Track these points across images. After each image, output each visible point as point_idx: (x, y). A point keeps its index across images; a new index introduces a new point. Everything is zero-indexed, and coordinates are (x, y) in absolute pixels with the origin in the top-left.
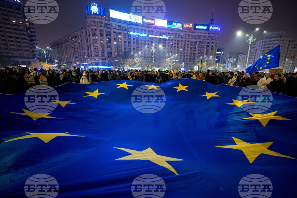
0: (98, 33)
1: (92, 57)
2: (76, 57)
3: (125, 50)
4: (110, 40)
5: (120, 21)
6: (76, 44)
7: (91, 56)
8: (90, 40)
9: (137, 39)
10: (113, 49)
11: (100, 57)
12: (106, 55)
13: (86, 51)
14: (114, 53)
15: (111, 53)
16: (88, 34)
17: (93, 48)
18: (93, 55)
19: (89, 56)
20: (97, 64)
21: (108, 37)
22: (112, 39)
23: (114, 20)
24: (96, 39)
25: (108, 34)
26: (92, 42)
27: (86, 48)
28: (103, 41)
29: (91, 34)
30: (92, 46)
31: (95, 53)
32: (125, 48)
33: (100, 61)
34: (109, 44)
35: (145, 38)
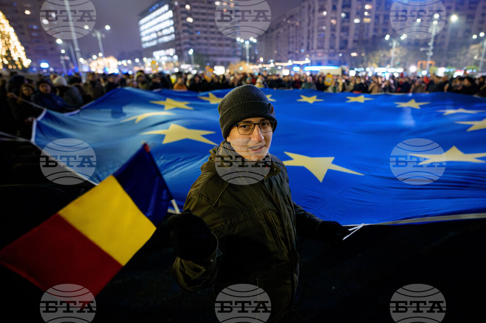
0: (329, 4)
1: (313, 51)
2: (289, 53)
3: (376, 34)
4: (348, 15)
6: (292, 29)
7: (312, 49)
8: (313, 21)
10: (352, 32)
11: (326, 51)
12: (337, 46)
13: (305, 41)
15: (346, 42)
16: (312, 10)
17: (316, 35)
18: (315, 47)
19: (308, 49)
20: (319, 64)
21: (346, 10)
22: (353, 12)
24: (324, 17)
25: (347, 5)
26: (316, 22)
27: (305, 35)
28: (335, 18)
29: (317, 8)
30: (316, 30)
31: (319, 44)
32: (375, 30)
33: (326, 58)
34: (346, 24)
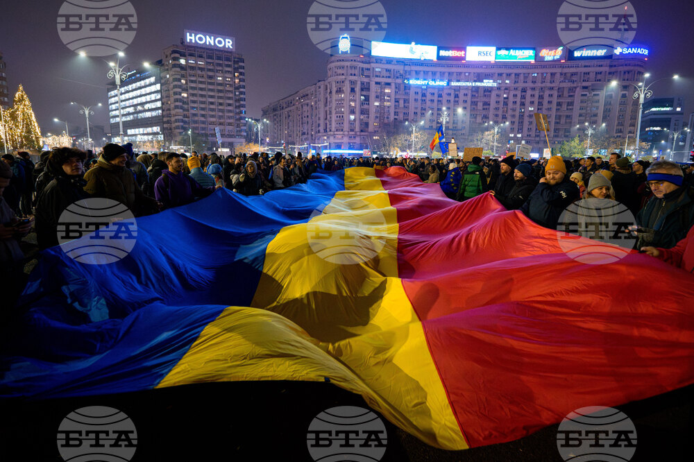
0: (347, 88)
1: (332, 133)
2: (304, 134)
3: (396, 117)
4: (367, 98)
5: (389, 61)
6: (305, 108)
7: (330, 131)
8: (331, 102)
9: (423, 93)
10: (372, 115)
11: (346, 133)
12: (357, 129)
13: (322, 122)
14: (373, 124)
15: (367, 124)
16: (329, 91)
17: (334, 116)
18: (333, 129)
19: (325, 131)
20: (339, 147)
21: (364, 93)
22: (372, 95)
23: (379, 60)
24: (342, 99)
25: (365, 88)
26: (334, 104)
27: (322, 116)
28: (354, 101)
29: (334, 89)
30: (334, 112)
31: (338, 126)
32: (396, 113)
33: (346, 140)
34: (366, 107)
35: (441, 89)
